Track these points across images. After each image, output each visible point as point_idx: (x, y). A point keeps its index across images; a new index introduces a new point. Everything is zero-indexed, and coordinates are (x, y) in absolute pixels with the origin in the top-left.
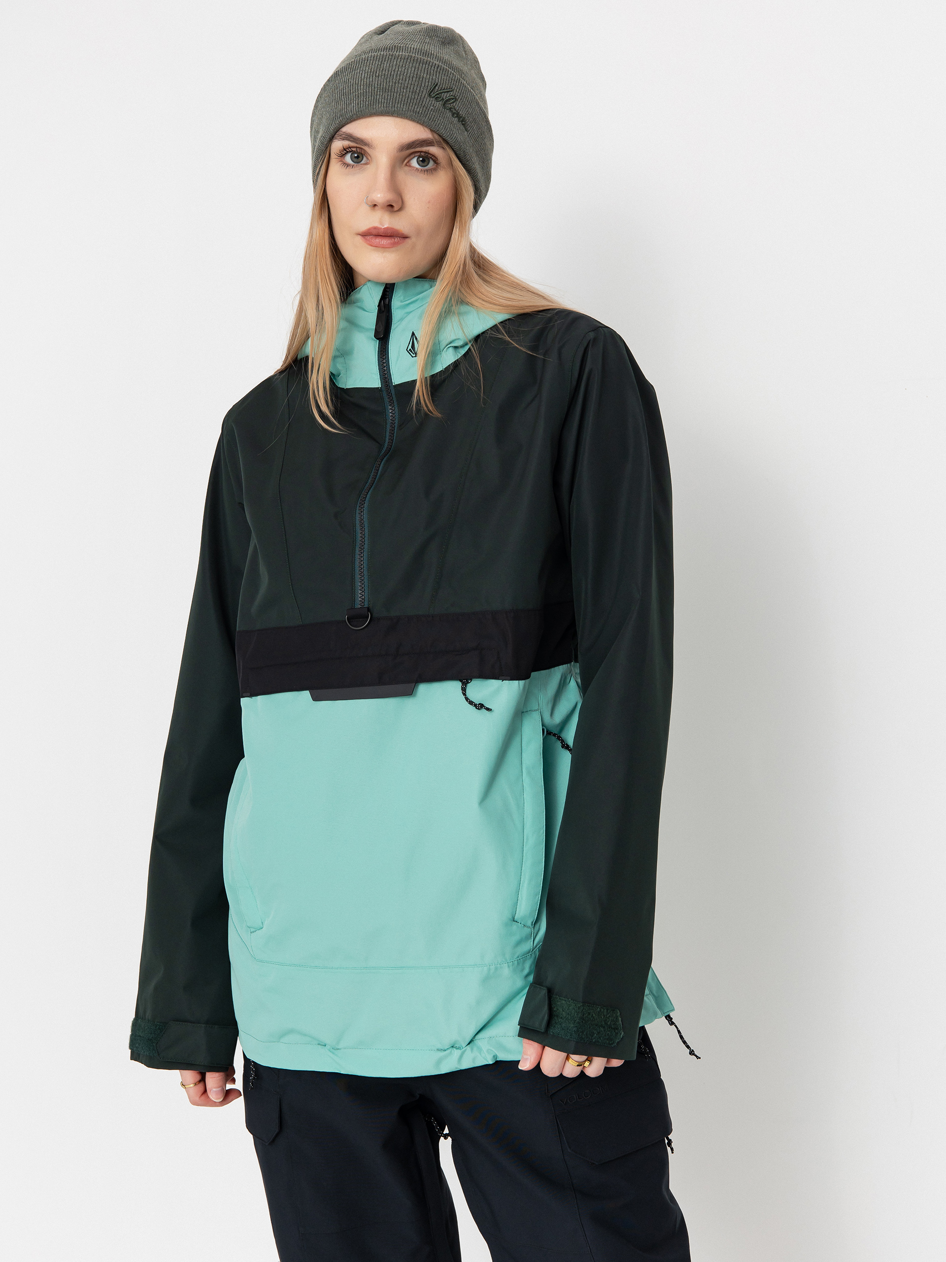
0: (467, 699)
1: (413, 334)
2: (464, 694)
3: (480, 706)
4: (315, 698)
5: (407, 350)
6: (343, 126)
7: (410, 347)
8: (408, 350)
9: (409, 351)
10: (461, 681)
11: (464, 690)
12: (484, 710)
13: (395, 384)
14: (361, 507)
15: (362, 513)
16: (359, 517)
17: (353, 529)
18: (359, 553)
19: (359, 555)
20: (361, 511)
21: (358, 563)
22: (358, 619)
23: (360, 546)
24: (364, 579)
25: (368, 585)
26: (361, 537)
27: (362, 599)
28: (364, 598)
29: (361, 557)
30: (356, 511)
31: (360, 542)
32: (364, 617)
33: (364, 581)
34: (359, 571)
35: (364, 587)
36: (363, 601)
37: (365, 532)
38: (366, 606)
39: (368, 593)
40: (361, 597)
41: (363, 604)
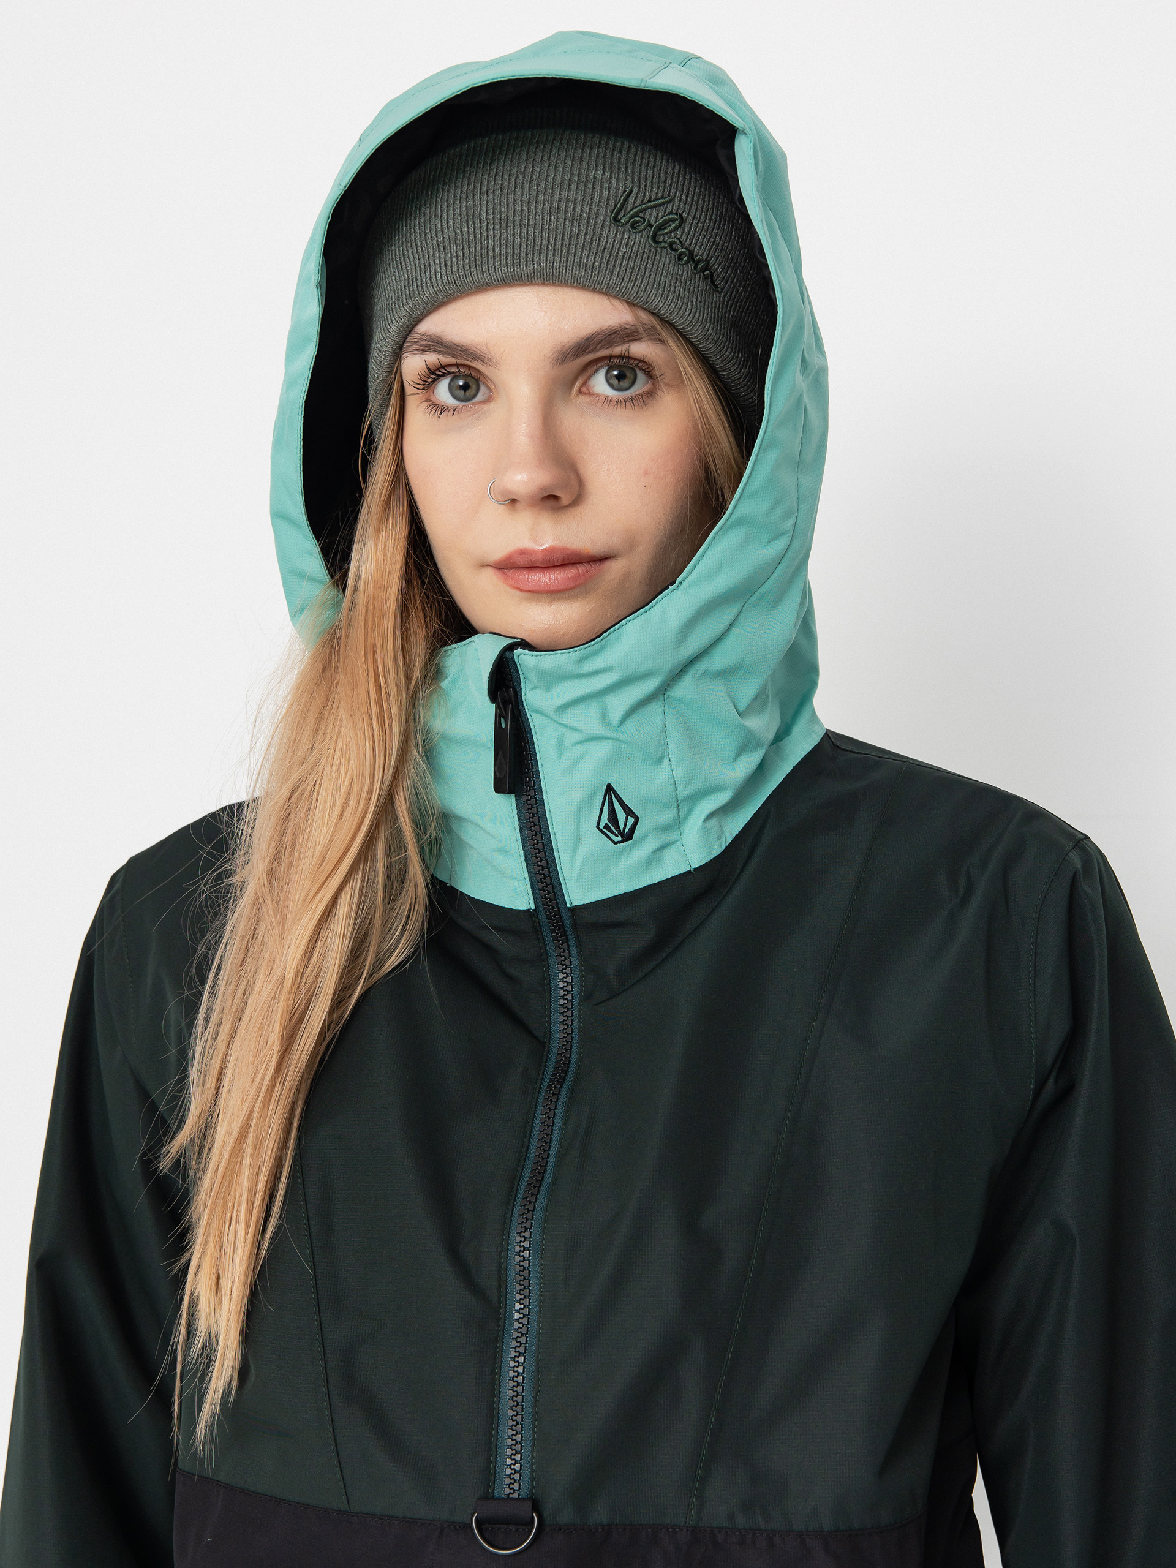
1: (610, 789)
5: (598, 827)
7: (605, 819)
13: (574, 904)
14: (523, 1234)
15: (525, 1249)
16: (518, 1259)
17: (500, 1286)
18: (513, 1354)
19: (512, 1358)
20: (522, 1244)
21: (509, 1380)
22: (505, 1526)
23: (518, 1337)
24: (522, 1421)
25: (534, 1439)
26: (518, 1311)
27: (513, 1472)
28: (521, 1469)
29: (519, 1365)
30: (508, 1240)
31: (516, 1325)
32: (522, 1525)
33: (522, 1427)
34: (509, 1399)
35: (522, 1440)
36: (517, 1477)
37: (530, 1299)
38: (524, 1493)
39: (532, 1459)
40: (512, 1467)
41: (516, 1486)
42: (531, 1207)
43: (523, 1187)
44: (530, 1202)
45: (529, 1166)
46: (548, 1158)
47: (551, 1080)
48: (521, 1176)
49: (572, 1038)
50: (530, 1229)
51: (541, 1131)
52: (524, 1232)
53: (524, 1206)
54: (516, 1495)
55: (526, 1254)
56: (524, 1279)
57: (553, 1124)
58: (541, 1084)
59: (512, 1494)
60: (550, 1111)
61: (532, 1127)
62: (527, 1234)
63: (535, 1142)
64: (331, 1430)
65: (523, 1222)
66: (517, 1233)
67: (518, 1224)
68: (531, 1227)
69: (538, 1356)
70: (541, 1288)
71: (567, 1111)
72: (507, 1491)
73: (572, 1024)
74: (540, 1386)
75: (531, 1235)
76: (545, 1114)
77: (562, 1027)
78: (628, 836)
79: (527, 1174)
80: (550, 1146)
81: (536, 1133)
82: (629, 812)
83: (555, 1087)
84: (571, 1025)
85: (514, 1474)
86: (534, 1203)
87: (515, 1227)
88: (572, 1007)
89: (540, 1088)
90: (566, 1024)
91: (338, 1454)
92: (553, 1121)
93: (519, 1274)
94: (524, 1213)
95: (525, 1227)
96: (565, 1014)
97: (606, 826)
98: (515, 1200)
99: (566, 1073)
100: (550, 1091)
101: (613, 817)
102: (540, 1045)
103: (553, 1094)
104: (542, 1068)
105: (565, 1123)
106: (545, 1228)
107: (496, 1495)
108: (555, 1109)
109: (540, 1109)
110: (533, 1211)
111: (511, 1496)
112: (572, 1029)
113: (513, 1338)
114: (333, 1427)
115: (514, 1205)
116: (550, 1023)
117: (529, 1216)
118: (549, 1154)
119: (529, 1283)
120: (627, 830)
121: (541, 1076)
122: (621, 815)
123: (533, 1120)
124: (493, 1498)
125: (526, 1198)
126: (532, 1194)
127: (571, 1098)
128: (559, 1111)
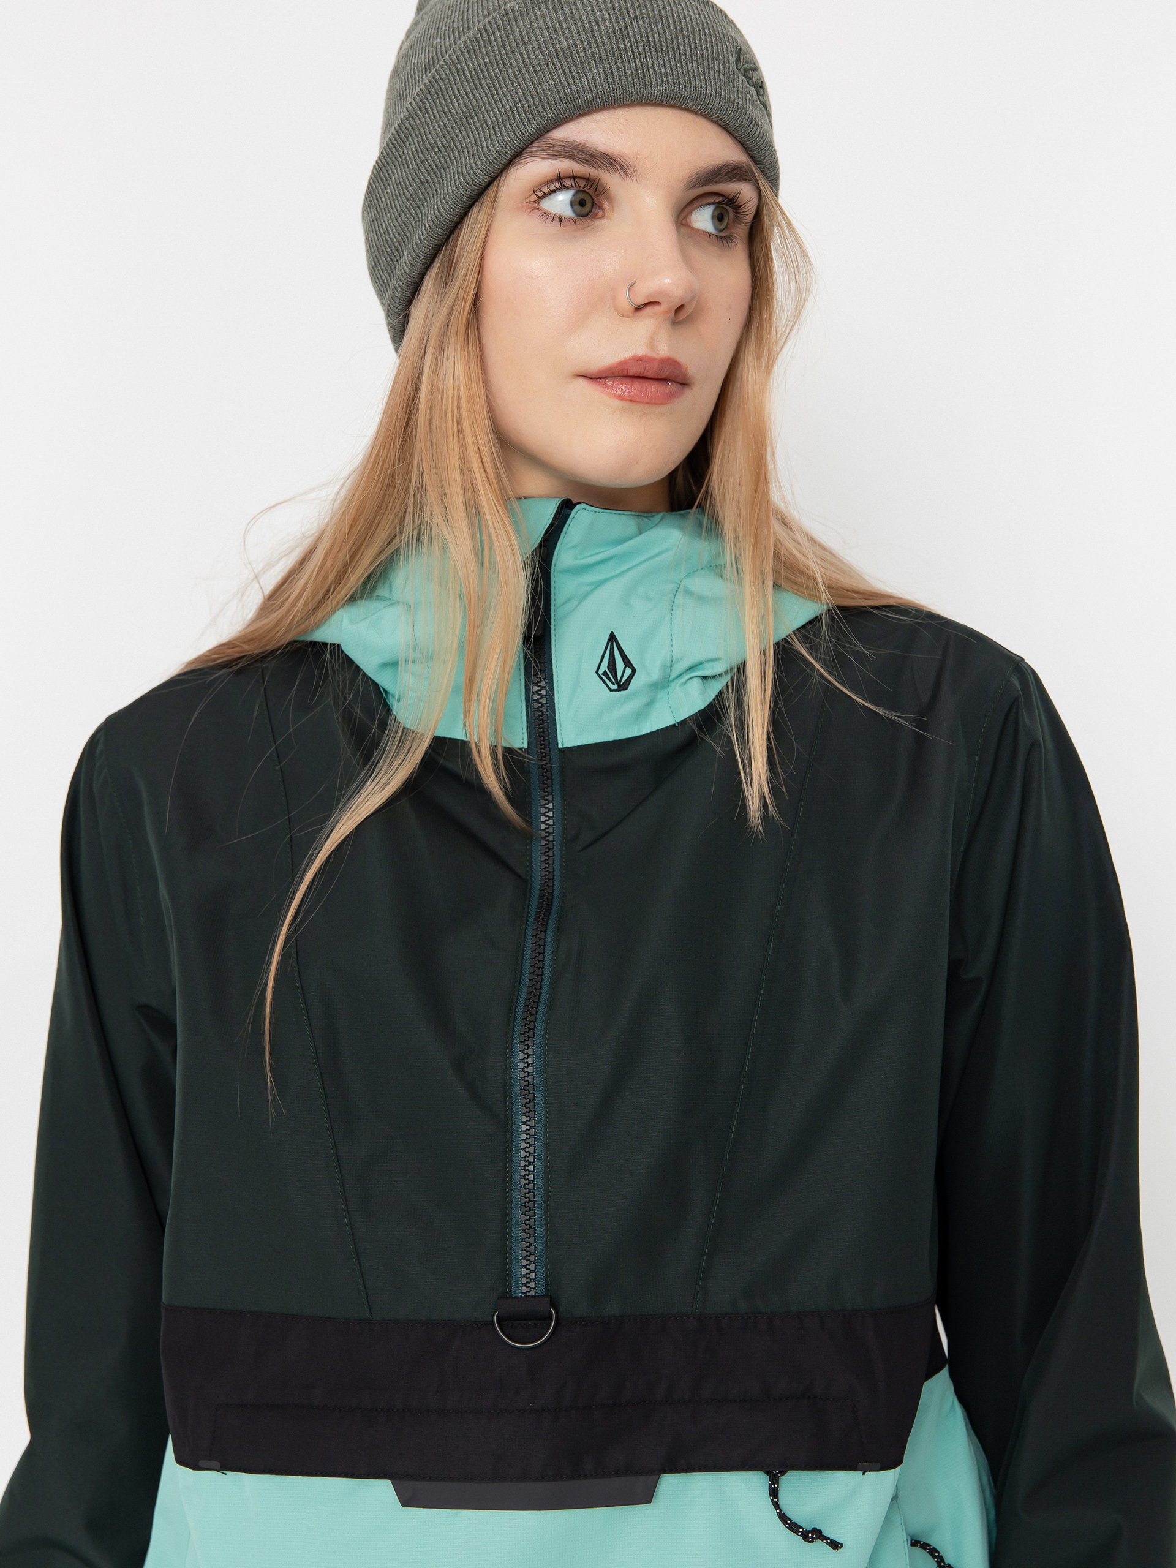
0: (784, 1518)
1: (612, 638)
2: (776, 1505)
3: (812, 1535)
4: (408, 1500)
5: (597, 672)
6: (557, 125)
7: (604, 667)
8: (601, 672)
9: (603, 677)
10: (767, 1473)
11: (774, 1493)
12: (820, 1545)
13: (565, 746)
14: (526, 1051)
15: (529, 1065)
16: (522, 1074)
17: (505, 1101)
18: (523, 1163)
19: (522, 1167)
20: (526, 1060)
21: (521, 1187)
22: (524, 1322)
23: (526, 1147)
24: (535, 1224)
25: (546, 1240)
26: (525, 1123)
27: (528, 1271)
28: (535, 1268)
29: (529, 1174)
30: (511, 1058)
31: (524, 1136)
32: (540, 1320)
33: (535, 1230)
34: (522, 1205)
35: (535, 1242)
36: (532, 1276)
37: (535, 1112)
38: (540, 1291)
39: (546, 1259)
40: (528, 1267)
41: (532, 1285)
42: (531, 1026)
43: (521, 1008)
44: (530, 1022)
45: (524, 990)
46: (542, 981)
47: (537, 913)
48: (518, 999)
49: (554, 876)
50: (532, 1046)
51: (532, 959)
52: (527, 1050)
53: (525, 1026)
54: (532, 1293)
55: (530, 1069)
56: (529, 1093)
57: (544, 952)
58: (528, 917)
59: (529, 1292)
60: (540, 940)
61: (523, 955)
62: (530, 1051)
63: (527, 969)
64: (353, 1244)
65: (525, 1040)
66: (520, 1051)
67: (521, 1042)
68: (534, 1044)
69: (547, 1164)
70: (546, 1100)
71: (557, 941)
72: (524, 1289)
73: (554, 863)
74: (550, 1192)
75: (533, 1052)
76: (535, 943)
77: (544, 865)
78: (623, 686)
79: (523, 997)
80: (543, 971)
81: (527, 961)
82: (627, 663)
83: (543, 919)
84: (552, 864)
85: (529, 1274)
86: (534, 1022)
87: (517, 1045)
88: (553, 848)
89: (527, 920)
90: (548, 863)
91: (360, 1266)
92: (544, 949)
93: (524, 1089)
94: (526, 1032)
95: (527, 1044)
96: (547, 854)
97: (605, 673)
98: (515, 1021)
99: (551, 906)
100: (538, 922)
101: (612, 665)
102: (523, 882)
103: (542, 925)
104: (527, 903)
105: (556, 950)
106: (546, 1045)
107: (514, 1294)
108: (545, 938)
109: (529, 940)
110: (534, 1030)
111: (528, 1294)
112: (554, 868)
113: (521, 1149)
114: (354, 1241)
115: (514, 1026)
116: (531, 862)
117: (531, 1034)
118: (542, 978)
119: (534, 1097)
120: (623, 681)
121: (526, 910)
122: (620, 664)
123: (524, 949)
124: (510, 1297)
125: (526, 1019)
126: (531, 1014)
127: (559, 929)
128: (549, 939)
